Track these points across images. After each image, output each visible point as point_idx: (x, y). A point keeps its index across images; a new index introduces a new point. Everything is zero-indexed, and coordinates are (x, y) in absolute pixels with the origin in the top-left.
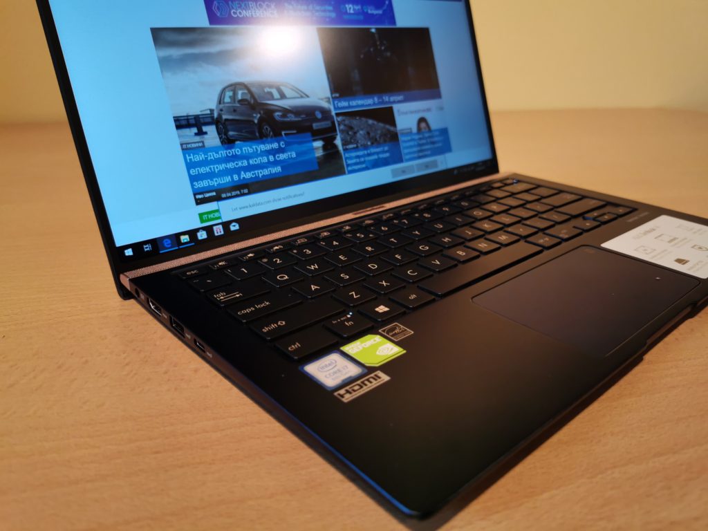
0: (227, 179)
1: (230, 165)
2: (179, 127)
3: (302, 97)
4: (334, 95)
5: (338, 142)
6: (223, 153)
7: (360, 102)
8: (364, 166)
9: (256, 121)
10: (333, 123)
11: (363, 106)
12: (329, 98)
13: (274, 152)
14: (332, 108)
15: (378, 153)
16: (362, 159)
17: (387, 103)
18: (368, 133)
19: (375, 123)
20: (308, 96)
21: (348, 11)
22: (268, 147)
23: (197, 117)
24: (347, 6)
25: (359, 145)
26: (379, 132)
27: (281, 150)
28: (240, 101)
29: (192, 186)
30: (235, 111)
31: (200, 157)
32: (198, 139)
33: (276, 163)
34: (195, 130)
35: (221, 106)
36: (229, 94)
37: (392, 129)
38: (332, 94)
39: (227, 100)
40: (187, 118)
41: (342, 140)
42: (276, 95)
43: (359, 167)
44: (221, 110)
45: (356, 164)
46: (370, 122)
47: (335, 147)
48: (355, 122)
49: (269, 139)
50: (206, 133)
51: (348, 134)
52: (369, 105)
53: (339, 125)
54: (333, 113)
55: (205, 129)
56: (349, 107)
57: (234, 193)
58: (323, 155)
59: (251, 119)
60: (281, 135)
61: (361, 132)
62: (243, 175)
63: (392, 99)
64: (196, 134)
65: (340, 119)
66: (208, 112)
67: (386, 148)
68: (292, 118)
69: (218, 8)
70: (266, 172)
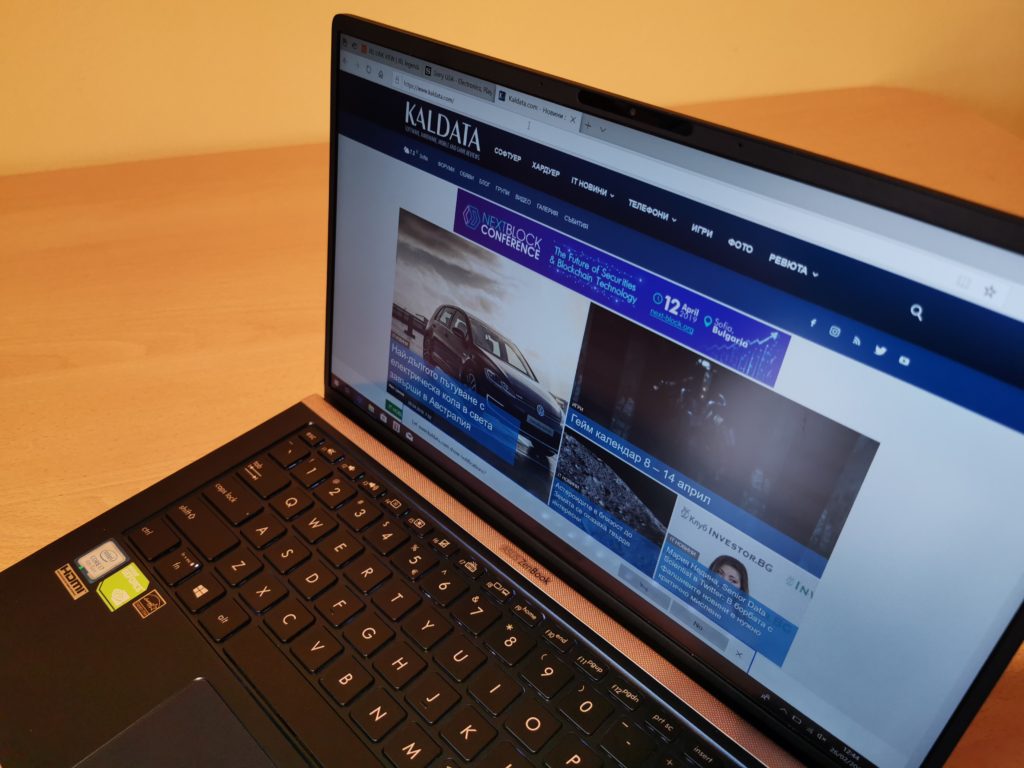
0: (419, 393)
1: (424, 382)
2: (395, 315)
3: (528, 375)
4: (574, 405)
5: (554, 461)
6: (421, 366)
7: (614, 444)
8: (579, 520)
9: (464, 362)
10: (557, 436)
11: (619, 452)
12: (566, 403)
13: (471, 407)
14: (564, 417)
15: (609, 527)
16: (580, 511)
17: (667, 482)
18: (607, 492)
19: (628, 489)
20: (536, 380)
21: (666, 308)
22: (466, 397)
23: (411, 317)
24: (668, 298)
25: (583, 491)
26: (628, 505)
27: (476, 409)
28: (454, 329)
29: (389, 374)
30: (446, 336)
31: (402, 354)
32: (405, 336)
33: (467, 418)
34: (406, 328)
35: (436, 322)
36: (447, 315)
37: (656, 522)
38: (572, 401)
39: (443, 320)
40: (403, 312)
41: (560, 464)
42: (497, 350)
43: (569, 513)
44: (434, 326)
45: (566, 506)
46: (619, 481)
47: (547, 464)
48: (592, 462)
49: (470, 390)
50: (414, 337)
51: (573, 464)
52: (631, 461)
53: (565, 445)
54: (563, 425)
55: (414, 333)
56: (592, 436)
57: (418, 409)
58: (525, 458)
59: (459, 355)
60: (485, 396)
61: (595, 480)
62: (432, 401)
63: (681, 485)
64: (405, 332)
65: (569, 438)
66: (422, 319)
67: (628, 534)
68: (505, 388)
69: (469, 216)
70: (454, 417)
